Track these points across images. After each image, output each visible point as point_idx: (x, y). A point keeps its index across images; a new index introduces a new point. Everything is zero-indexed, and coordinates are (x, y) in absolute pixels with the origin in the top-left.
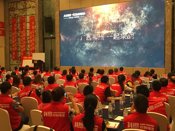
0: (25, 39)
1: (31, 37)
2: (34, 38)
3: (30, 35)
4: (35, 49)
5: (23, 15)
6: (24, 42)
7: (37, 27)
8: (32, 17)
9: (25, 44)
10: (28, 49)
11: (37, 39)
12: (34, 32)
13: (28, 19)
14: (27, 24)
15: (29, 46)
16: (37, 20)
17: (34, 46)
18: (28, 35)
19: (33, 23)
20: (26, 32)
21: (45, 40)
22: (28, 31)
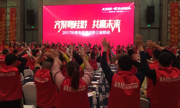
0: (5, 29)
1: (11, 28)
2: (15, 28)
3: (10, 26)
4: (15, 39)
5: (4, 6)
6: (3, 32)
7: (18, 18)
8: (13, 9)
9: (4, 34)
10: (7, 39)
11: (19, 30)
12: (15, 23)
13: (8, 10)
14: (8, 15)
15: (8, 36)
16: (18, 11)
17: (15, 36)
18: (8, 26)
19: (14, 15)
20: (6, 23)
21: (26, 31)
22: (8, 22)
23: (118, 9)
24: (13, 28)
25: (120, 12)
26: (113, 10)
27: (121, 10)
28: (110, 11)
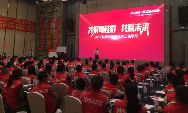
0: (52, 35)
1: (56, 34)
2: (59, 35)
3: (55, 33)
4: (59, 44)
5: (51, 17)
6: (51, 38)
7: (61, 26)
8: (58, 18)
9: (51, 39)
10: (53, 44)
11: (61, 36)
12: (59, 30)
13: (54, 20)
14: (54, 24)
15: (54, 41)
16: (61, 21)
17: (58, 41)
18: (54, 33)
19: (58, 24)
20: (52, 30)
21: (67, 37)
22: (54, 29)
23: (147, 12)
24: (57, 35)
25: (148, 15)
26: (141, 13)
27: (150, 13)
28: (139, 14)
